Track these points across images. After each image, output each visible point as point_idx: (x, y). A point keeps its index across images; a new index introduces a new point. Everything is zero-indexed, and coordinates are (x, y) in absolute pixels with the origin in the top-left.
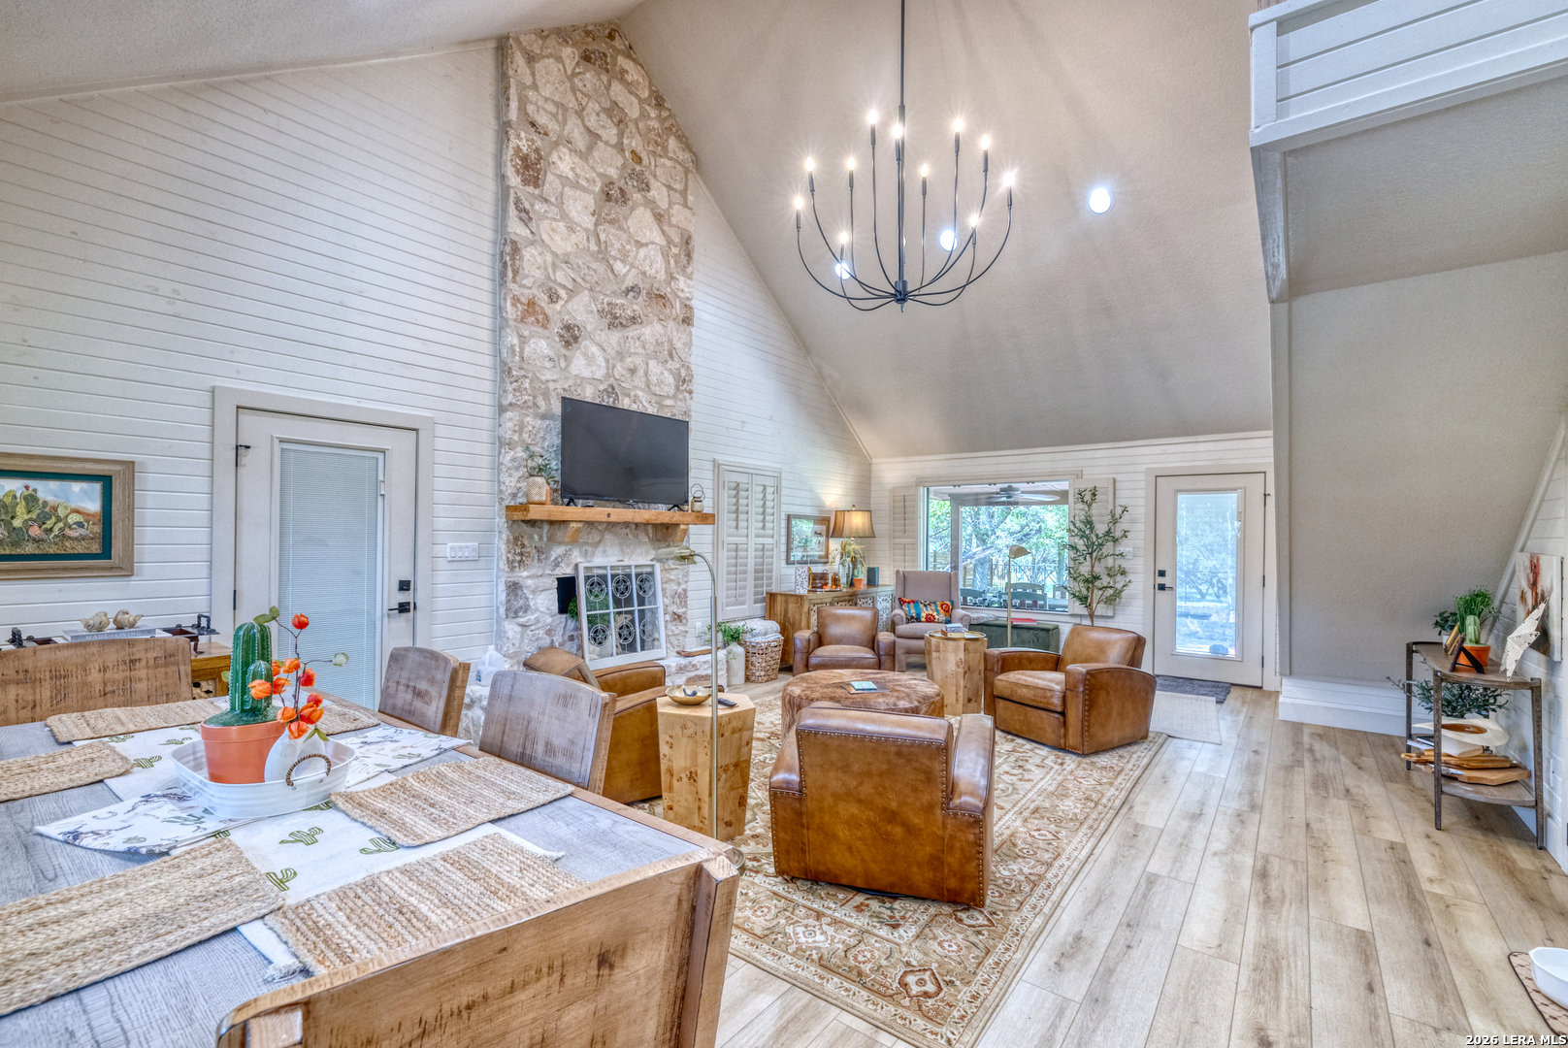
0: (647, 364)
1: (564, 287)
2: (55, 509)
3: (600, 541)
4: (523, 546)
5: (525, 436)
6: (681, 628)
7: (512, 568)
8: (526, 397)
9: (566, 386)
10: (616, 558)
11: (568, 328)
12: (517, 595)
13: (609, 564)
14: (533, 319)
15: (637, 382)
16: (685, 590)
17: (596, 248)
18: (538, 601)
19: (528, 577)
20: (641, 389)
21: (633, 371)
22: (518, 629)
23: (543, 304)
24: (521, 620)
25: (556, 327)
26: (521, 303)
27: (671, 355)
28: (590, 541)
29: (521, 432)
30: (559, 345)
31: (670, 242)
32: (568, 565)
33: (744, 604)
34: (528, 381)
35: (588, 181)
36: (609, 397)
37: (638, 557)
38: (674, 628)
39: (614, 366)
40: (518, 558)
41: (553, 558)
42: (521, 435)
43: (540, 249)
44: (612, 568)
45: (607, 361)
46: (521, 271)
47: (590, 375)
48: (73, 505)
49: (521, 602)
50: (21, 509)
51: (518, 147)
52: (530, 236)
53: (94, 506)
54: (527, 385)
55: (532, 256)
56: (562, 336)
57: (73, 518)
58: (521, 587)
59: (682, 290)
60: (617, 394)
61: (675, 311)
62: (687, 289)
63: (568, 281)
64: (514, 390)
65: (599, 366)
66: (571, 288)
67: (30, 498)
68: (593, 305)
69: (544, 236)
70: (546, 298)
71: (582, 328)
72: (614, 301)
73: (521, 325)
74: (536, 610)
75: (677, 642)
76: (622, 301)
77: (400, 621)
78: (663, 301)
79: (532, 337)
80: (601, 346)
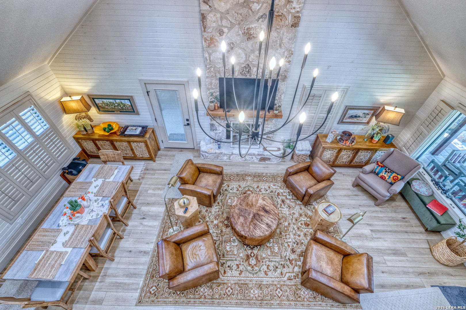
1: (226, 27)
2: (125, 104)
5: (213, 86)
7: (211, 121)
8: (212, 74)
9: (227, 68)
14: (213, 44)
15: (260, 61)
19: (216, 123)
23: (217, 38)
24: (215, 132)
26: (208, 40)
27: (280, 46)
29: (211, 85)
34: (212, 68)
36: (246, 69)
39: (249, 56)
42: (211, 86)
43: (214, 13)
45: (246, 55)
46: (207, 26)
47: (238, 62)
48: (127, 104)
49: (215, 128)
50: (121, 105)
52: (209, 9)
53: (130, 104)
54: (212, 70)
55: (211, 17)
57: (128, 106)
58: (214, 125)
59: (294, 8)
60: (250, 67)
61: (287, 21)
62: (298, 6)
63: (228, 23)
64: (208, 72)
65: (242, 58)
66: (229, 26)
67: (121, 103)
68: (240, 32)
69: (216, 6)
70: (218, 34)
71: (234, 43)
72: (251, 27)
73: (208, 49)
74: (219, 130)
75: (268, 143)
76: (255, 25)
77: (188, 127)
78: (281, 18)
79: (213, 52)
80: (244, 49)
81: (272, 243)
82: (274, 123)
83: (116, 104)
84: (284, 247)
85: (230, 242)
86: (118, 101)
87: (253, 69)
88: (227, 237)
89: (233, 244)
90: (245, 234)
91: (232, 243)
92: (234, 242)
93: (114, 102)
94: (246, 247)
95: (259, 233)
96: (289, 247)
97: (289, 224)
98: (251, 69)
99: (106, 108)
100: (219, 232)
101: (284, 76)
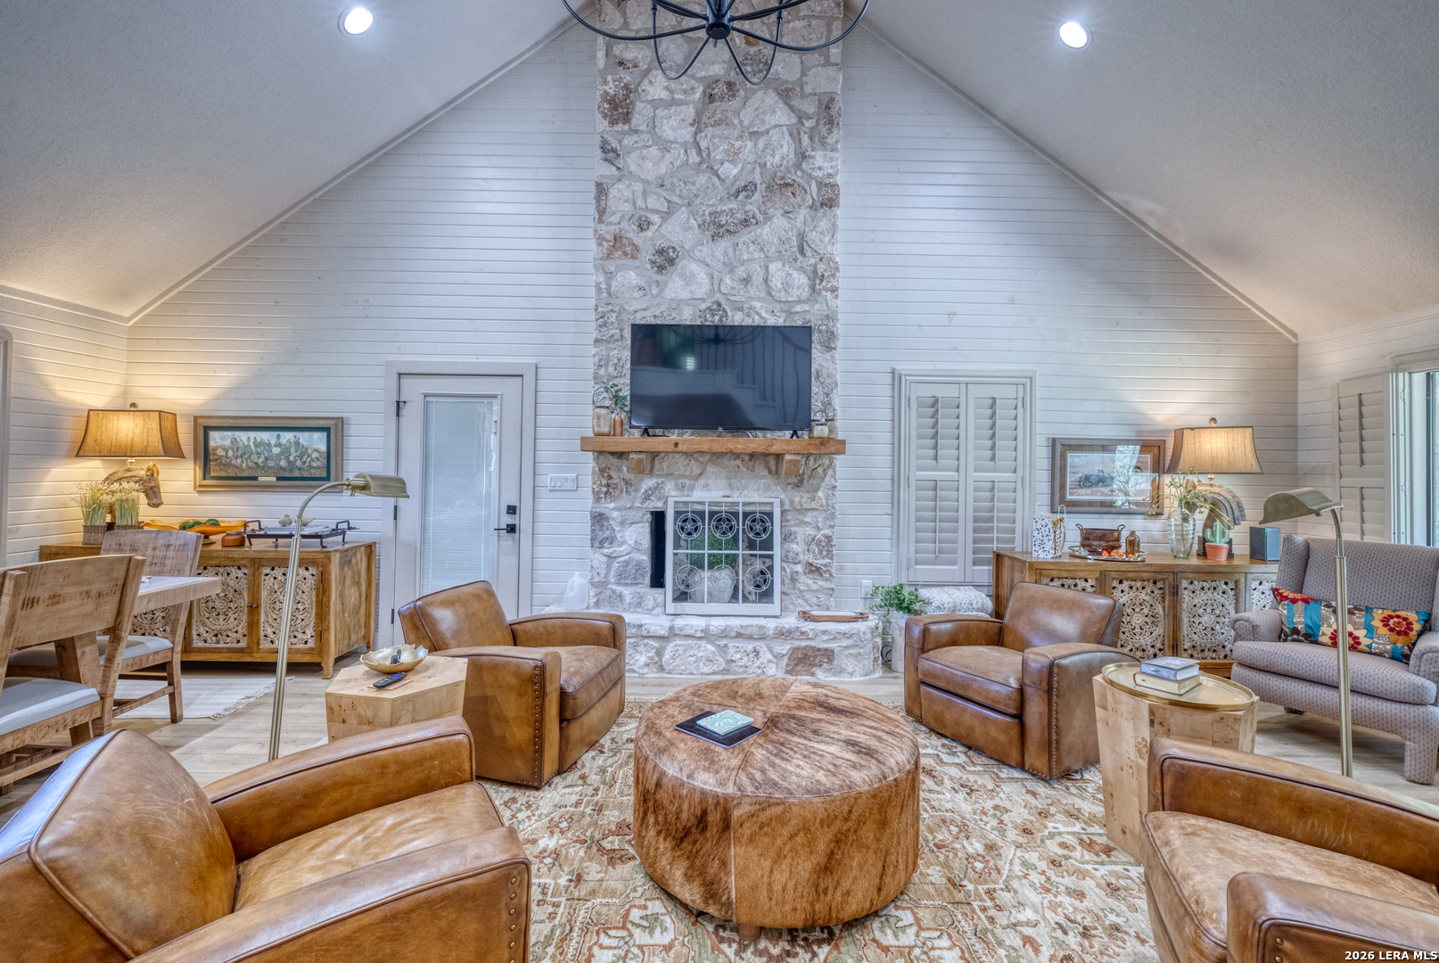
0: (767, 268)
1: (657, 212)
2: (307, 449)
3: (701, 474)
4: (610, 477)
5: (611, 369)
6: (820, 583)
7: (598, 500)
8: (613, 331)
9: (657, 313)
10: (722, 493)
11: (661, 252)
12: (602, 526)
13: (707, 500)
14: (620, 253)
15: (753, 292)
16: (829, 538)
17: (697, 159)
18: (627, 533)
19: (614, 509)
20: (759, 299)
21: (746, 281)
22: (604, 559)
23: (631, 235)
24: (606, 551)
25: (647, 254)
26: (606, 241)
27: (802, 251)
28: (687, 473)
29: (607, 366)
30: (652, 274)
31: (801, 117)
32: (660, 499)
33: (953, 563)
34: (614, 315)
35: (685, 92)
36: (713, 315)
37: (753, 493)
38: (810, 582)
39: (721, 281)
40: (604, 489)
41: (643, 491)
42: (606, 369)
43: (627, 182)
44: (710, 504)
45: (711, 277)
46: (608, 210)
47: (689, 296)
48: (315, 447)
49: (608, 533)
50: (293, 450)
51: (605, 92)
52: (616, 173)
53: (323, 448)
54: (613, 319)
55: (619, 191)
56: (653, 262)
57: (315, 455)
58: (607, 519)
59: (820, 168)
60: (724, 311)
61: (809, 196)
62: (827, 165)
63: (662, 204)
64: (600, 326)
65: (701, 284)
66: (665, 210)
67: (297, 443)
68: (692, 221)
69: (633, 168)
70: (635, 228)
71: (678, 249)
72: (719, 209)
73: (607, 263)
74: (624, 542)
75: (815, 600)
76: (730, 206)
77: (508, 540)
78: (790, 189)
79: (620, 271)
80: (703, 262)
81: (912, 931)
82: (824, 502)
83: (276, 450)
84: (1002, 952)
85: (624, 927)
86: (287, 437)
87: (733, 316)
88: (607, 904)
89: (640, 937)
90: (722, 783)
91: (637, 932)
92: (651, 930)
93: (273, 442)
94: (737, 953)
95: (804, 773)
96: (1037, 951)
97: (991, 847)
98: (727, 316)
99: (237, 467)
100: (563, 881)
101: (827, 332)
